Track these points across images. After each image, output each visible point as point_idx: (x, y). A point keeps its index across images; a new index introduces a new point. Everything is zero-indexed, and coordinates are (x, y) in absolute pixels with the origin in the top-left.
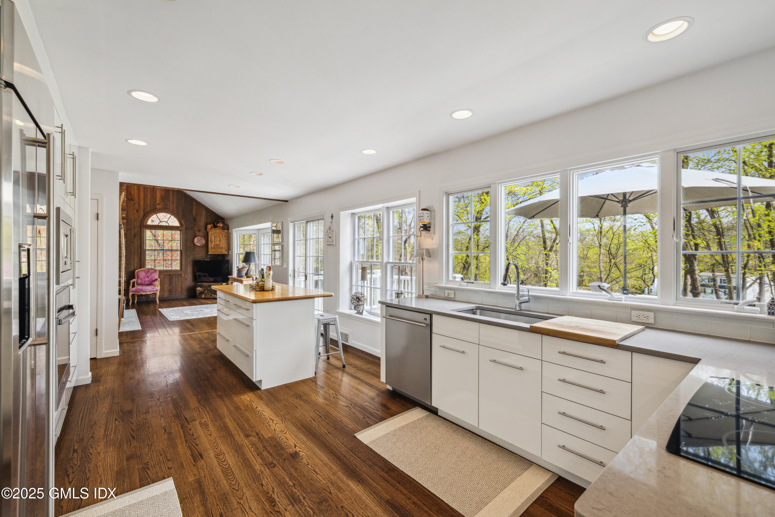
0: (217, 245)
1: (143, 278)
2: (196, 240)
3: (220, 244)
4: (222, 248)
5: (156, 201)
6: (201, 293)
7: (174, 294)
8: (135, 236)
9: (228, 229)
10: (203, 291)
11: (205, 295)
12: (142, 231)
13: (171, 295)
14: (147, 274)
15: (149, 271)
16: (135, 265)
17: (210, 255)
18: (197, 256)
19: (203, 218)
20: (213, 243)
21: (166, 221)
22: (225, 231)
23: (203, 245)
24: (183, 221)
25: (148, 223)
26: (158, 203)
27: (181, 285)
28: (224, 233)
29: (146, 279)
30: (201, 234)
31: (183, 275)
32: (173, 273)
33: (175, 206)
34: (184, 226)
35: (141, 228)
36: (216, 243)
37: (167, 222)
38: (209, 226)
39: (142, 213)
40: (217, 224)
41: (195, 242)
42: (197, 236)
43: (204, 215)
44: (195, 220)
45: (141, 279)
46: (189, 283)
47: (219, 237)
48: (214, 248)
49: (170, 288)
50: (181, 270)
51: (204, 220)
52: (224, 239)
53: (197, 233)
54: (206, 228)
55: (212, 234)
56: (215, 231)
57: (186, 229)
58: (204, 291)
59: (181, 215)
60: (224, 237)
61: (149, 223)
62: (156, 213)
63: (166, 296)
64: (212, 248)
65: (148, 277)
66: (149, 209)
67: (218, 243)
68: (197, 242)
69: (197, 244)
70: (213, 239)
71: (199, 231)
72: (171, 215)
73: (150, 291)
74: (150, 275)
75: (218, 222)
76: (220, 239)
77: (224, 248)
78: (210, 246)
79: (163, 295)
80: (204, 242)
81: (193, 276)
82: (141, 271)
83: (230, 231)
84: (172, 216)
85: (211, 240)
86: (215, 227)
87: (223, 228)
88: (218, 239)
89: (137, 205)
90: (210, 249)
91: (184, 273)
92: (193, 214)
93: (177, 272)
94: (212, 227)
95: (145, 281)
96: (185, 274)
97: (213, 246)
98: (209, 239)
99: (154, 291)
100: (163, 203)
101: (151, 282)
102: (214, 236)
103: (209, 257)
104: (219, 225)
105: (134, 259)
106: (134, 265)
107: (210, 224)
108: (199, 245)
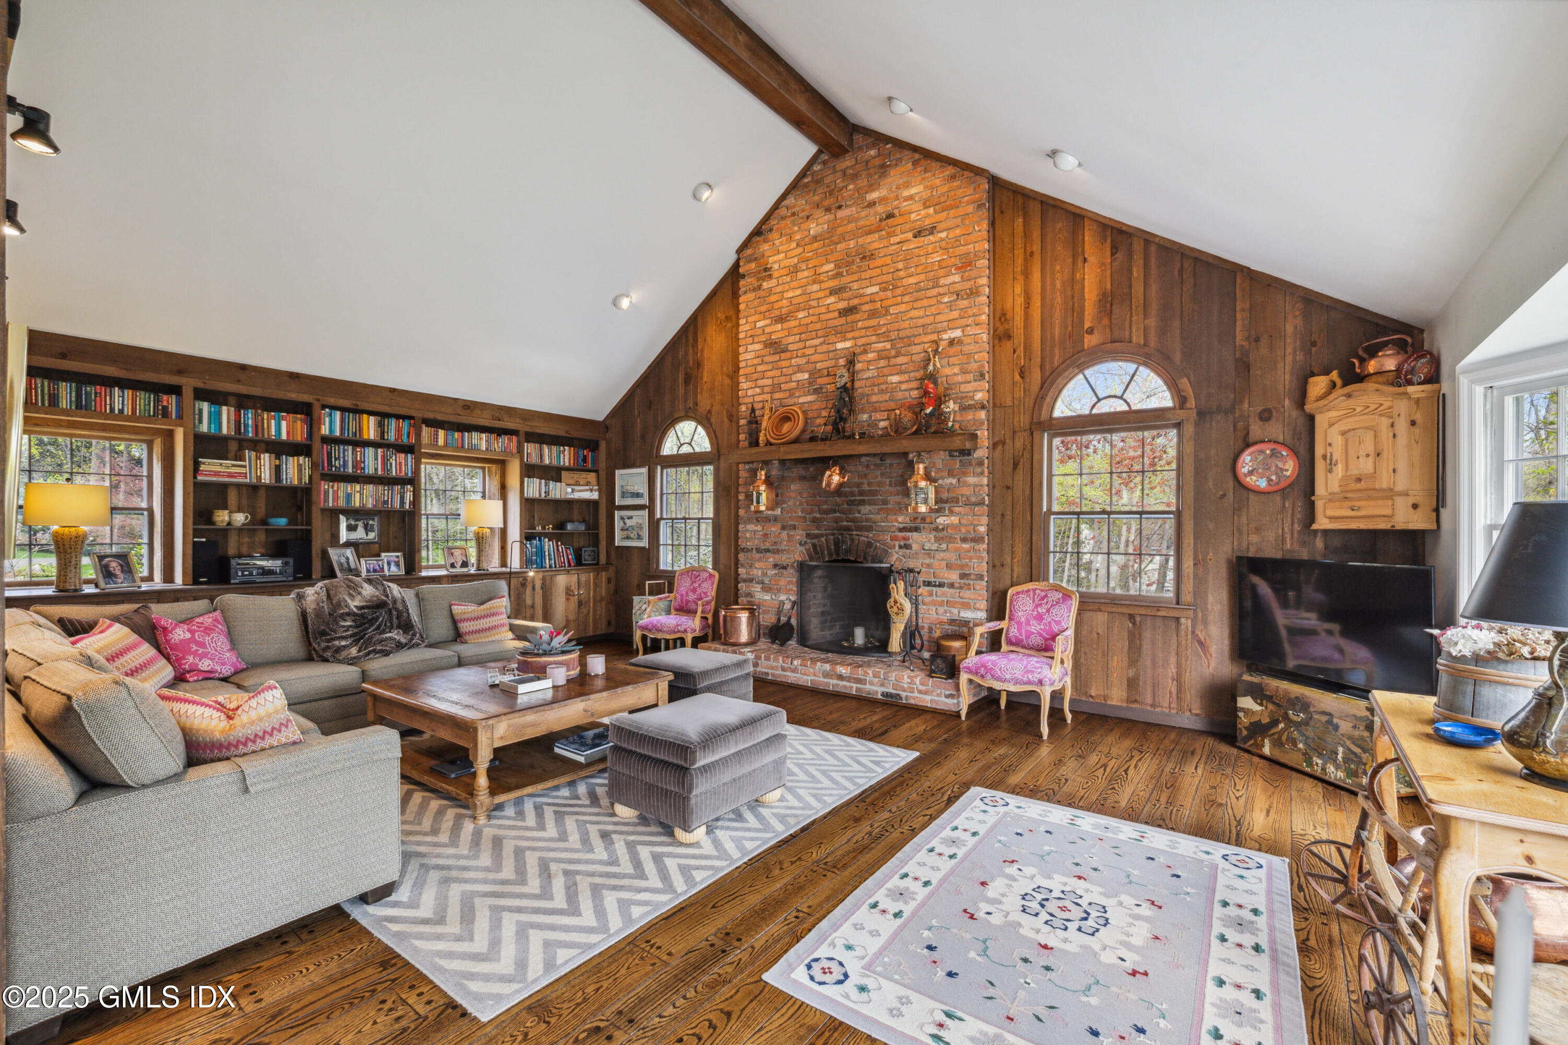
0: (1359, 480)
1: (1023, 619)
2: (1246, 462)
3: (1373, 476)
4: (1390, 494)
5: (1082, 321)
6: (1259, 729)
7: (1149, 700)
8: (1015, 466)
9: (1434, 378)
10: (1265, 720)
11: (1278, 743)
12: (1036, 441)
13: (1136, 701)
14: (1037, 606)
15: (1046, 596)
16: (1016, 569)
17: (1326, 532)
18: (1254, 538)
19: (1289, 350)
20: (1339, 470)
21: (1119, 394)
22: (1410, 389)
23: (1283, 484)
24: (1184, 383)
25: (1057, 414)
26: (1087, 325)
27: (1179, 666)
28: (1402, 406)
29: (1035, 627)
30: (1275, 430)
31: (1186, 623)
32: (1143, 611)
33: (1152, 322)
34: (1192, 403)
35: (1032, 433)
36: (1354, 472)
37: (1121, 398)
38: (1318, 385)
39: (1036, 377)
40: (1362, 361)
41: (1245, 470)
42: (1255, 443)
43: (1289, 329)
44: (1244, 366)
45: (1019, 624)
46: (1213, 664)
47: (1370, 434)
48: (1344, 497)
49: (1131, 673)
50: (1178, 603)
51: (1289, 359)
52: (1402, 439)
53: (1256, 430)
54: (1301, 398)
55: (1331, 425)
56: (1351, 402)
57: (1202, 414)
58: (1275, 723)
59: (1177, 357)
60: (1402, 426)
61: (1061, 410)
62: (1081, 368)
63: (1114, 703)
64: (1332, 498)
65: (1039, 618)
66: (1057, 360)
67: (1367, 466)
68: (1251, 473)
69: (1251, 481)
70: (1337, 452)
71: (1265, 416)
72: (1139, 364)
73: (1017, 682)
74: (1048, 611)
75: (1373, 352)
76: (1376, 443)
77: (1406, 494)
78: (1320, 489)
79: (1105, 697)
80: (1290, 467)
81: (1232, 636)
82: (1022, 592)
83: (1445, 387)
84: (1142, 368)
85: (1324, 457)
86: (1353, 378)
87: (1400, 379)
88: (1369, 446)
89: (1020, 351)
90: (1319, 505)
91: (1191, 613)
92: (1234, 337)
93: (1158, 609)
94: (1333, 385)
95: (1029, 634)
96: (1194, 620)
97: (1335, 487)
98: (1319, 451)
99: (1029, 682)
100: (1106, 321)
101: (1046, 640)
102: (1343, 433)
103: (1319, 543)
104: (1372, 366)
105: (1012, 547)
106: (1012, 570)
107: (1327, 372)
108: (1263, 484)
